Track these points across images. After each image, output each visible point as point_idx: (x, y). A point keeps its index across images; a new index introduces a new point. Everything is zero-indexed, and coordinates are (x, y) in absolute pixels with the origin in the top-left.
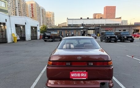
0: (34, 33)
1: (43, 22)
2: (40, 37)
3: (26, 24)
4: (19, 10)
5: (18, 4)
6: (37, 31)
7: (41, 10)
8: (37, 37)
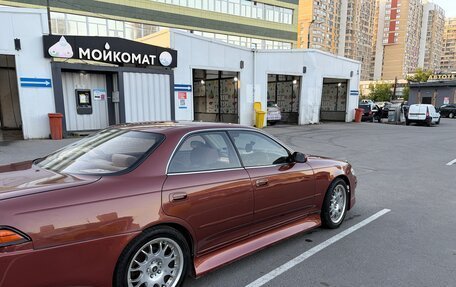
0: (340, 100)
1: (425, 60)
2: (357, 115)
3: (305, 71)
4: (348, 25)
5: (349, 7)
6: (349, 93)
7: (426, 14)
8: (344, 113)
